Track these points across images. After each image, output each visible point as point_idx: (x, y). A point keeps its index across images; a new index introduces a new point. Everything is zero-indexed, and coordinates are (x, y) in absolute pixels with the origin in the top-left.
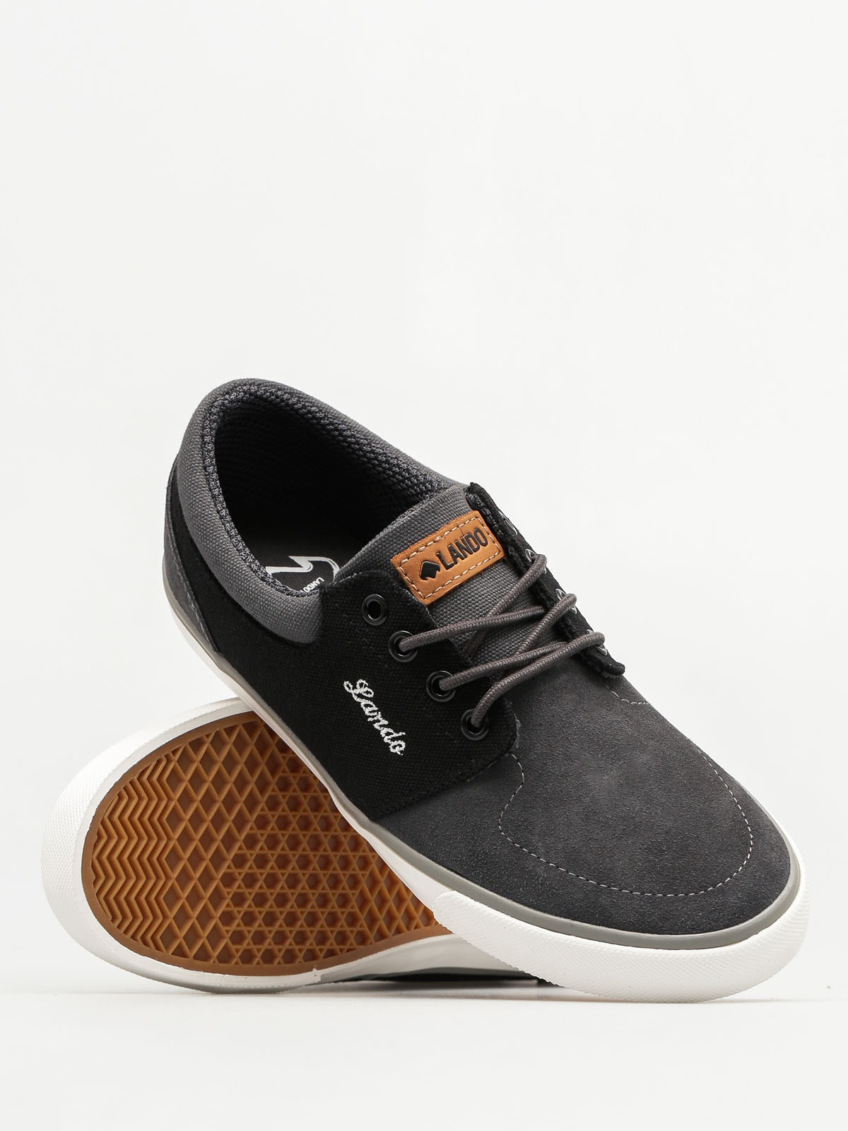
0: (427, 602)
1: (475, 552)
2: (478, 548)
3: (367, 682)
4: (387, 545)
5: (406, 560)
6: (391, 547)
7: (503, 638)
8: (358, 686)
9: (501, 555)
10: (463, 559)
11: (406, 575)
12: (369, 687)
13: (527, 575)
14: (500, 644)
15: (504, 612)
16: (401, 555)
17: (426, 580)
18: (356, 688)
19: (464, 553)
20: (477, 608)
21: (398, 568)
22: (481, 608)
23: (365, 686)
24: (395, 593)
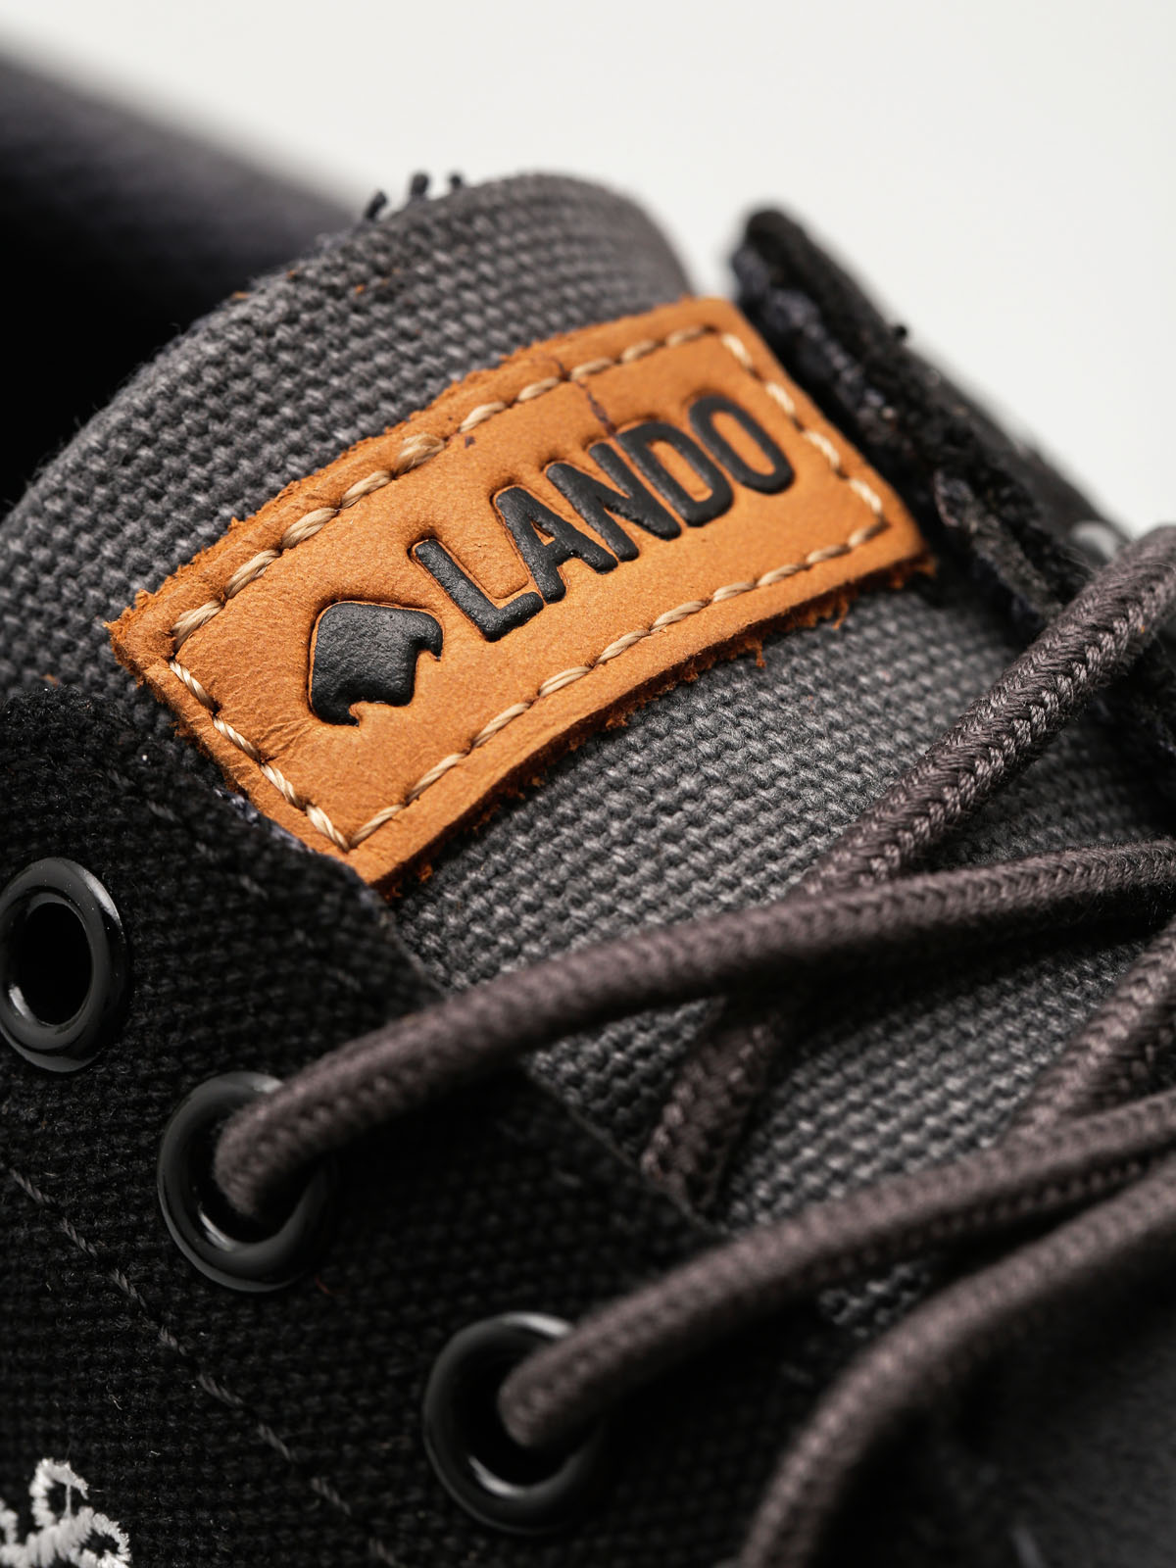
0: (370, 864)
1: (698, 522)
2: (721, 504)
3: (79, 1469)
4: (84, 542)
5: (208, 609)
6: (108, 550)
7: (925, 1050)
8: (41, 1510)
9: (898, 544)
10: (605, 566)
11: (215, 708)
12: (99, 1508)
13: (1066, 633)
14: (903, 1088)
15: (910, 867)
16: (175, 589)
17: (353, 722)
18: (37, 1529)
19: (619, 535)
20: (724, 872)
21: (156, 672)
22: (752, 869)
23: (78, 1502)
24: (157, 822)
